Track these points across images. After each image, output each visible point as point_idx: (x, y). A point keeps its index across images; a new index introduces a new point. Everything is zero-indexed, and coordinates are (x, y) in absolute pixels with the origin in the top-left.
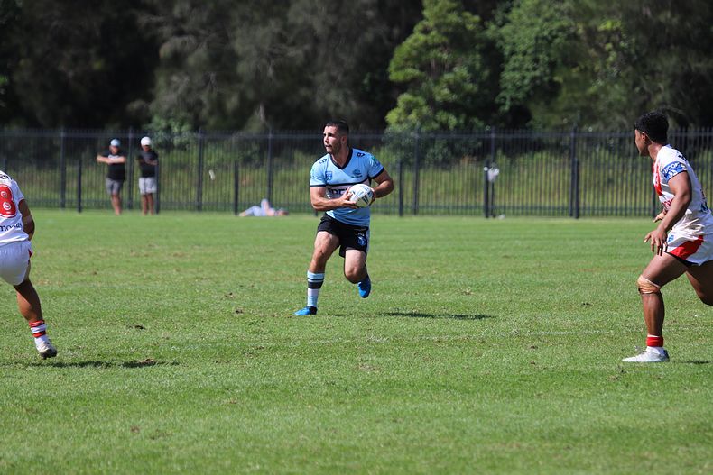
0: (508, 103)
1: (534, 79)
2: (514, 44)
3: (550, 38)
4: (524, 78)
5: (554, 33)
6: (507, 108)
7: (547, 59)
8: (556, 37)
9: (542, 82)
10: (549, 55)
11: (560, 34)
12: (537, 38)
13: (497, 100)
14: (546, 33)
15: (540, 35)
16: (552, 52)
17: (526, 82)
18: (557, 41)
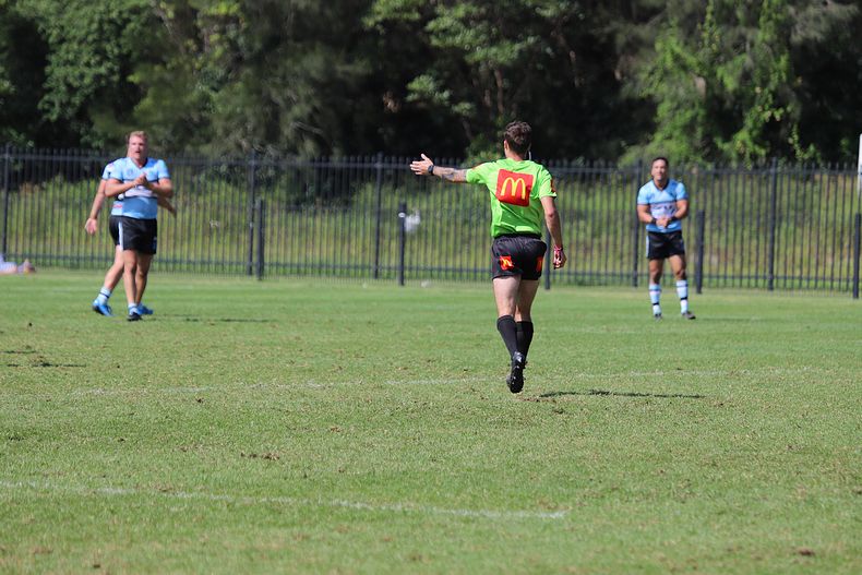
0: (57, 109)
1: (98, 77)
2: (62, 28)
3: (119, 22)
4: (82, 76)
5: (125, 15)
6: (54, 117)
7: (116, 51)
8: (127, 21)
9: (110, 83)
10: (119, 46)
11: (134, 17)
12: (101, 22)
13: (40, 106)
14: (114, 15)
15: (105, 17)
16: (122, 41)
17: (87, 81)
18: (131, 26)
